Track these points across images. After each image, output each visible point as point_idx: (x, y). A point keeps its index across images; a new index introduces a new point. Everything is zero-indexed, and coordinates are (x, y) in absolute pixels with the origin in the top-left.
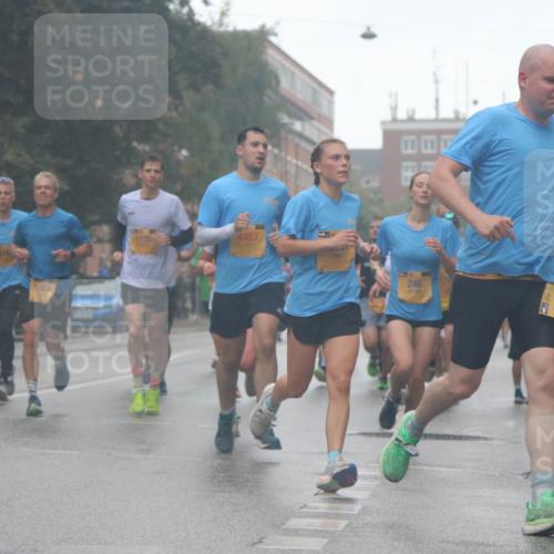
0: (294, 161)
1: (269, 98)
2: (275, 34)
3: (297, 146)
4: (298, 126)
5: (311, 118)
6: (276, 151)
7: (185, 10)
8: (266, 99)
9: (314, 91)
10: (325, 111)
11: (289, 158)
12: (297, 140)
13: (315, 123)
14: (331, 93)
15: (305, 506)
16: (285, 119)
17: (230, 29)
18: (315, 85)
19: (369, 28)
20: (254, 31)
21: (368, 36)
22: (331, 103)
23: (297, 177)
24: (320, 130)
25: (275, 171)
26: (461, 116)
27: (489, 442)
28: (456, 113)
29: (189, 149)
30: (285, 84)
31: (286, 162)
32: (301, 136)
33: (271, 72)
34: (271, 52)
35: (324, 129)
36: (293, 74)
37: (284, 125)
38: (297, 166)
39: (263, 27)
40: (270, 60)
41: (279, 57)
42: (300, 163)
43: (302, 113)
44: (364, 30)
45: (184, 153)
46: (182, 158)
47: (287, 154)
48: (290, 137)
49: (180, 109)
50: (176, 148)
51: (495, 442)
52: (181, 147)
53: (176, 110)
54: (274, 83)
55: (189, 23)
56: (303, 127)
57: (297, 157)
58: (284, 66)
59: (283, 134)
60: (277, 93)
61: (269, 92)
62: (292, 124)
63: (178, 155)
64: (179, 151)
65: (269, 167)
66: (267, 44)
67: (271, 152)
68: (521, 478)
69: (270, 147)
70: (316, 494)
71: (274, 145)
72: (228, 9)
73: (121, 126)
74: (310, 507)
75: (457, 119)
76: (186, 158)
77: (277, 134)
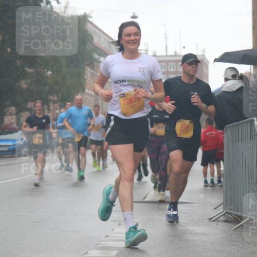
2: (91, 17)
4: (102, 59)
6: (92, 71)
7: (49, 6)
8: (87, 48)
15: (107, 236)
16: (96, 56)
19: (134, 14)
20: (82, 16)
21: (134, 17)
25: (92, 80)
26: (178, 54)
27: (193, 205)
28: (175, 52)
29: (51, 71)
30: (96, 40)
33: (89, 34)
34: (89, 25)
36: (99, 35)
37: (96, 59)
39: (85, 13)
40: (89, 29)
41: (93, 28)
43: (104, 53)
44: (132, 15)
45: (50, 72)
46: (48, 75)
47: (97, 72)
50: (46, 70)
51: (195, 204)
52: (48, 70)
54: (90, 39)
58: (95, 32)
59: (95, 63)
60: (92, 44)
61: (88, 44)
62: (99, 58)
63: (47, 73)
64: (47, 71)
65: (89, 79)
66: (87, 21)
67: (90, 72)
68: (207, 221)
69: (89, 70)
70: (113, 230)
71: (91, 69)
72: (68, 6)
73: (20, 61)
74: (110, 237)
75: (176, 55)
76: (50, 75)
77: (92, 63)
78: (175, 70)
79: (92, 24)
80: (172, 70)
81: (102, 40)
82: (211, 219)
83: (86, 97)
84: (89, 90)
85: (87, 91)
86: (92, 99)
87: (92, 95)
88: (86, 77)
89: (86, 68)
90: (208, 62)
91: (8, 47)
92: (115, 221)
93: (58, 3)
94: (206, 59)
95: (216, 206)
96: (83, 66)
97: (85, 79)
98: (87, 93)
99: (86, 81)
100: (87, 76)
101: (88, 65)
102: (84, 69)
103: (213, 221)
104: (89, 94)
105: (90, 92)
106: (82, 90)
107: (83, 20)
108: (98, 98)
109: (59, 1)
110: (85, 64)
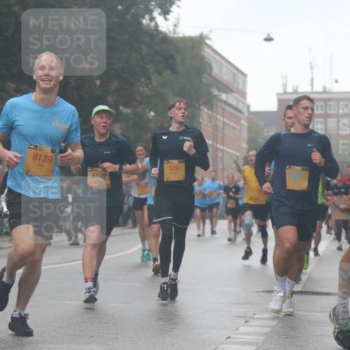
0: (222, 119)
2: (209, 39)
3: (223, 109)
4: (224, 96)
5: (232, 91)
6: (210, 112)
7: (153, 24)
8: (204, 80)
9: (234, 75)
10: (241, 87)
11: (218, 117)
12: (223, 105)
13: (235, 95)
14: (245, 75)
15: (229, 337)
16: (216, 92)
17: (181, 35)
18: (234, 71)
19: (269, 35)
20: (197, 37)
21: (268, 39)
22: (245, 82)
23: (223, 129)
24: (237, 99)
25: (209, 125)
26: (327, 90)
28: (324, 88)
29: (154, 112)
30: (215, 70)
31: (217, 119)
32: (226, 103)
33: (207, 62)
34: (207, 49)
35: (241, 99)
36: (221, 63)
37: (215, 96)
38: (223, 122)
39: (202, 34)
40: (206, 55)
41: (212, 53)
42: (225, 120)
43: (226, 88)
44: (266, 36)
45: (152, 113)
46: (151, 117)
47: (217, 114)
48: (219, 103)
49: (150, 86)
50: (147, 111)
52: (150, 110)
53: (147, 87)
54: (209, 69)
55: (155, 32)
56: (227, 97)
57: (223, 116)
58: (215, 59)
59: (214, 101)
60: (210, 75)
61: (205, 75)
62: (220, 95)
63: (148, 115)
64: (149, 112)
65: (205, 123)
66: (204, 45)
67: (206, 113)
69: (206, 110)
70: (237, 329)
71: (210, 109)
72: (178, 23)
73: (112, 97)
74: (233, 338)
75: (325, 92)
76: (153, 116)
77: (210, 102)
78: (323, 112)
79: (210, 47)
80: (320, 112)
81: (224, 70)
87: (210, 145)
88: (201, 121)
89: (202, 108)
91: (96, 79)
92: (240, 317)
93: (166, 19)
96: (197, 105)
97: (200, 123)
99: (202, 126)
100: (203, 120)
101: (205, 104)
102: (199, 109)
107: (198, 43)
108: (217, 149)
109: (167, 16)
110: (201, 102)
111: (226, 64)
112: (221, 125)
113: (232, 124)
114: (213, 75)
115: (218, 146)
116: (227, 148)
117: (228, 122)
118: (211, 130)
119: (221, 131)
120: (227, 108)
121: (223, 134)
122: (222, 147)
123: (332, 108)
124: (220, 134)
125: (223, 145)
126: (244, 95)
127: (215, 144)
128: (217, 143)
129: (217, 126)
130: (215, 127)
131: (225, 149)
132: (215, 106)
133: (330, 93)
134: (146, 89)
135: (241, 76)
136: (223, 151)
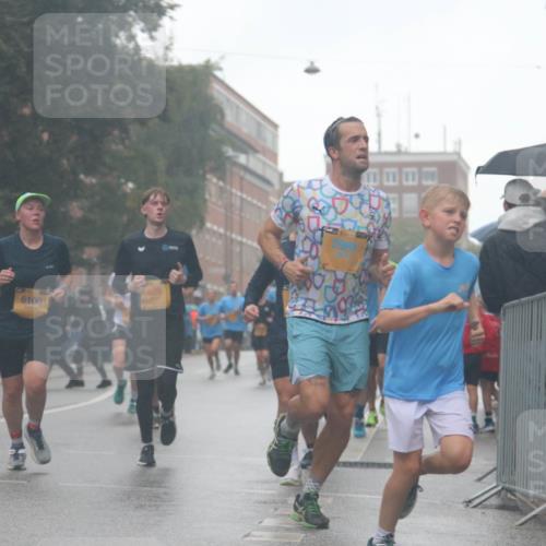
0: (239, 194)
1: (214, 132)
2: (220, 69)
3: (242, 179)
4: (242, 159)
5: (256, 151)
6: (221, 183)
8: (211, 133)
10: (269, 144)
11: (234, 191)
12: (242, 173)
13: (260, 156)
14: (275, 126)
15: (248, 535)
16: (230, 152)
17: (175, 63)
18: (259, 119)
19: (312, 63)
20: (200, 66)
21: (312, 70)
22: (275, 137)
23: (241, 210)
24: (264, 163)
25: (220, 203)
26: (403, 149)
28: (398, 146)
29: (134, 182)
30: (230, 118)
31: (231, 194)
32: (246, 169)
33: (216, 106)
34: (216, 86)
35: (268, 161)
36: (238, 107)
37: (229, 158)
38: (242, 199)
39: (208, 61)
40: (216, 95)
41: (222, 90)
42: (244, 196)
43: (246, 146)
44: (307, 65)
45: (131, 185)
46: (128, 191)
47: (232, 186)
48: (235, 170)
49: (127, 142)
50: (123, 181)
52: (127, 181)
53: (123, 143)
54: (219, 117)
56: (248, 160)
57: (241, 190)
58: (228, 100)
59: (228, 166)
60: (222, 125)
61: (214, 126)
62: (237, 157)
63: (124, 187)
64: (126, 183)
65: (213, 200)
66: (212, 78)
67: (216, 184)
68: (462, 506)
69: (215, 180)
70: (260, 523)
71: (220, 178)
72: (172, 44)
73: (68, 160)
74: (254, 536)
75: (399, 152)
76: (132, 190)
77: (221, 167)
79: (222, 83)
81: (243, 118)
82: (470, 501)
83: (207, 237)
84: (214, 223)
85: (208, 225)
86: (220, 242)
87: (220, 235)
88: (207, 196)
89: (208, 176)
90: (468, 168)
91: (43, 132)
92: (265, 503)
93: (152, 38)
94: (463, 161)
95: (480, 476)
96: (201, 172)
97: (205, 201)
98: (209, 230)
99: (209, 204)
100: (210, 195)
101: (214, 171)
102: (204, 178)
103: (475, 507)
104: (214, 232)
105: (215, 228)
106: (198, 223)
107: (201, 76)
108: (232, 240)
109: (154, 34)
110: (207, 168)
111: (248, 110)
112: (237, 203)
113: (255, 202)
114: (227, 125)
115: (234, 236)
116: (248, 239)
117: (249, 199)
118: (223, 211)
119: (237, 212)
120: (248, 177)
121: (241, 217)
122: (239, 238)
123: (410, 177)
124: (236, 218)
125: (241, 234)
126: (274, 156)
127: (228, 233)
128: (232, 232)
129: (232, 205)
130: (229, 207)
131: (244, 240)
132: (228, 174)
133: (407, 153)
134: (121, 147)
135: (270, 128)
136: (241, 243)
